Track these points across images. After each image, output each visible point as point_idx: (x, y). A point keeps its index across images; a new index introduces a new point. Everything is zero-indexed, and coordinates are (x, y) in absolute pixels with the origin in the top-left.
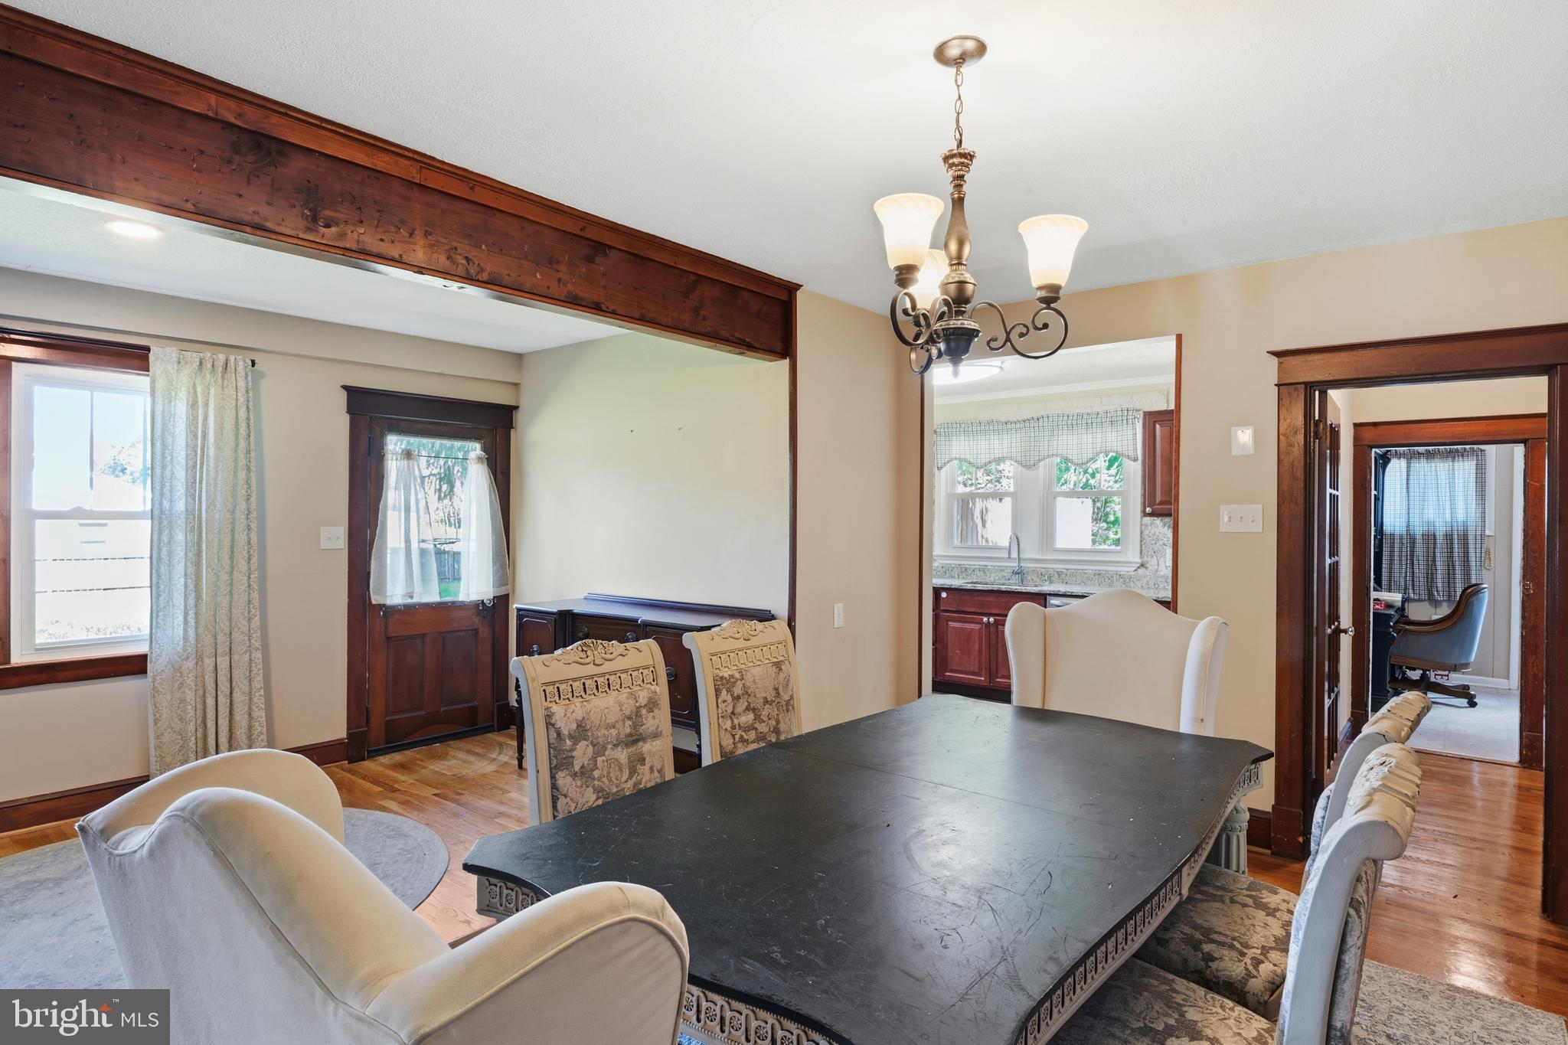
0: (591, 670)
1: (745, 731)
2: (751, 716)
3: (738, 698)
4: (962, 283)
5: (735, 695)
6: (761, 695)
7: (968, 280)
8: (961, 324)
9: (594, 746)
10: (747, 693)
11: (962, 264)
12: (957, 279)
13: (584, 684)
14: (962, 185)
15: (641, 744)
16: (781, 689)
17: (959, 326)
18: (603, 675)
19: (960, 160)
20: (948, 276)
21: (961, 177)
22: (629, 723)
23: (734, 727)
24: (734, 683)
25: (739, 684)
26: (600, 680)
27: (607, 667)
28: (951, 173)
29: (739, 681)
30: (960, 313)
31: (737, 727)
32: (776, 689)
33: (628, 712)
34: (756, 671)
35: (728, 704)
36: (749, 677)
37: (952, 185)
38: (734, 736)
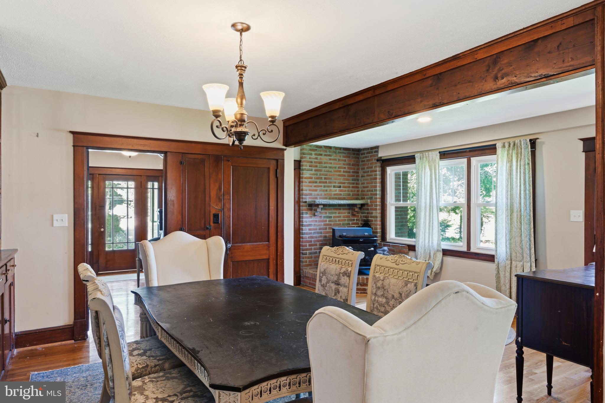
0: (335, 255)
1: (379, 305)
2: (384, 300)
3: (379, 288)
4: (242, 114)
5: (378, 286)
6: (391, 292)
7: (244, 113)
8: (241, 130)
9: (327, 279)
10: (383, 288)
11: (242, 107)
12: (240, 113)
13: (333, 259)
14: (242, 78)
15: (340, 286)
16: (403, 295)
17: (240, 130)
18: (338, 258)
19: (241, 68)
20: (237, 111)
21: (242, 75)
22: (336, 277)
23: (375, 300)
24: (379, 281)
25: (381, 282)
26: (337, 260)
27: (341, 256)
28: (238, 73)
29: (381, 281)
30: (241, 125)
31: (376, 301)
32: (401, 294)
33: (337, 273)
34: (393, 281)
35: (374, 289)
36: (386, 282)
37: (239, 77)
38: (374, 304)
